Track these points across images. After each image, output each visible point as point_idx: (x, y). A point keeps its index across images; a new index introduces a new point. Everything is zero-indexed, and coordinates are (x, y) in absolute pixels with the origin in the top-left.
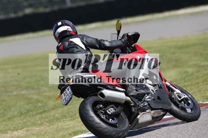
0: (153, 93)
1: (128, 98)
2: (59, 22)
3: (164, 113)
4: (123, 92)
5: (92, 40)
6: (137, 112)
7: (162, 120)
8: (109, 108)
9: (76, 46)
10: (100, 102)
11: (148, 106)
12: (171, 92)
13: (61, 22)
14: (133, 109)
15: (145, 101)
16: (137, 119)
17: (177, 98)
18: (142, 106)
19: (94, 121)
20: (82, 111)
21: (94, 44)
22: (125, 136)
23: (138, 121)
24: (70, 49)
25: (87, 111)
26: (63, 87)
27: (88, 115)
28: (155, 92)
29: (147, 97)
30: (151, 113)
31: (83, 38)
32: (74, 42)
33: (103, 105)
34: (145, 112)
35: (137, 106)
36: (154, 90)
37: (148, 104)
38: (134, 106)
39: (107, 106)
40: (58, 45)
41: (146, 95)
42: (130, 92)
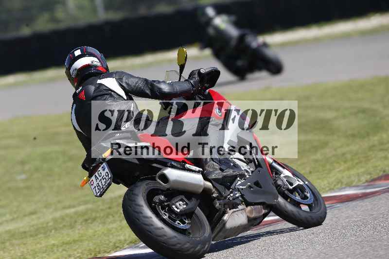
0: (248, 176)
1: (209, 184)
2: (76, 50)
3: (266, 211)
4: (198, 172)
6: (223, 209)
7: (261, 224)
8: (177, 202)
9: (109, 91)
10: (160, 192)
11: (240, 198)
12: (275, 174)
13: (79, 50)
14: (216, 204)
15: (235, 189)
16: (223, 220)
17: (287, 185)
18: (231, 199)
19: (152, 225)
20: (130, 208)
21: (142, 88)
22: (206, 251)
23: (224, 224)
24: (99, 98)
25: (138, 207)
26: (93, 165)
27: (141, 215)
28: (250, 174)
29: (239, 183)
30: (245, 211)
31: (122, 79)
33: (165, 197)
34: (237, 209)
35: (223, 198)
36: (249, 170)
37: (240, 194)
38: (218, 198)
39: (172, 198)
40: (76, 92)
41: (238, 179)
42: (210, 173)
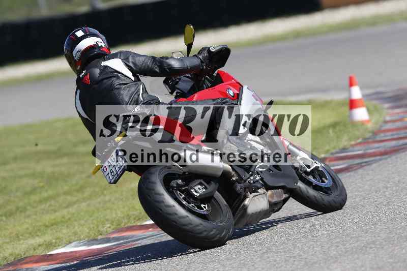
1: (228, 167)
5: (145, 59)
6: (244, 193)
8: (195, 186)
9: (115, 73)
10: (177, 176)
11: (261, 182)
13: (81, 31)
14: (237, 187)
16: (245, 205)
17: (304, 168)
18: (251, 182)
19: (176, 214)
21: (150, 66)
23: (246, 210)
24: (105, 81)
30: (266, 195)
31: (128, 58)
32: (111, 67)
33: (183, 181)
34: (257, 194)
35: (243, 181)
37: (260, 178)
38: (238, 182)
